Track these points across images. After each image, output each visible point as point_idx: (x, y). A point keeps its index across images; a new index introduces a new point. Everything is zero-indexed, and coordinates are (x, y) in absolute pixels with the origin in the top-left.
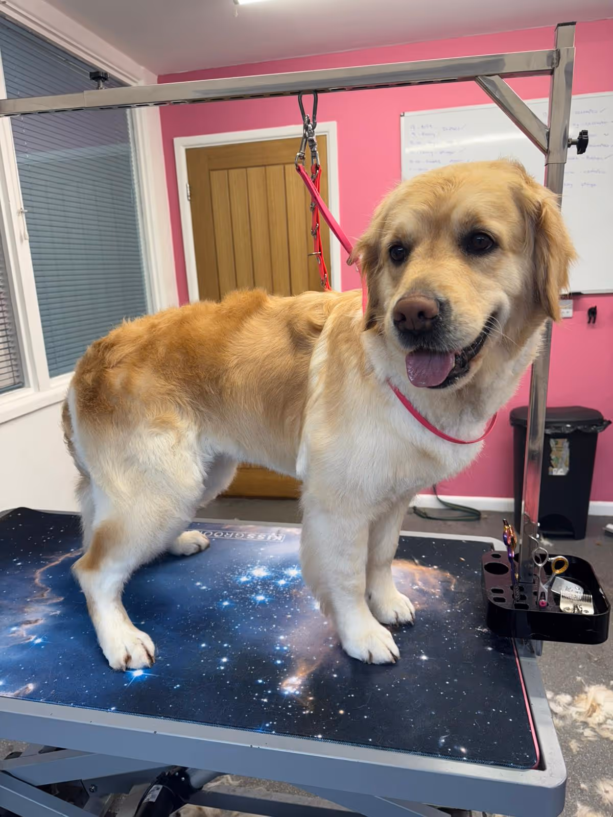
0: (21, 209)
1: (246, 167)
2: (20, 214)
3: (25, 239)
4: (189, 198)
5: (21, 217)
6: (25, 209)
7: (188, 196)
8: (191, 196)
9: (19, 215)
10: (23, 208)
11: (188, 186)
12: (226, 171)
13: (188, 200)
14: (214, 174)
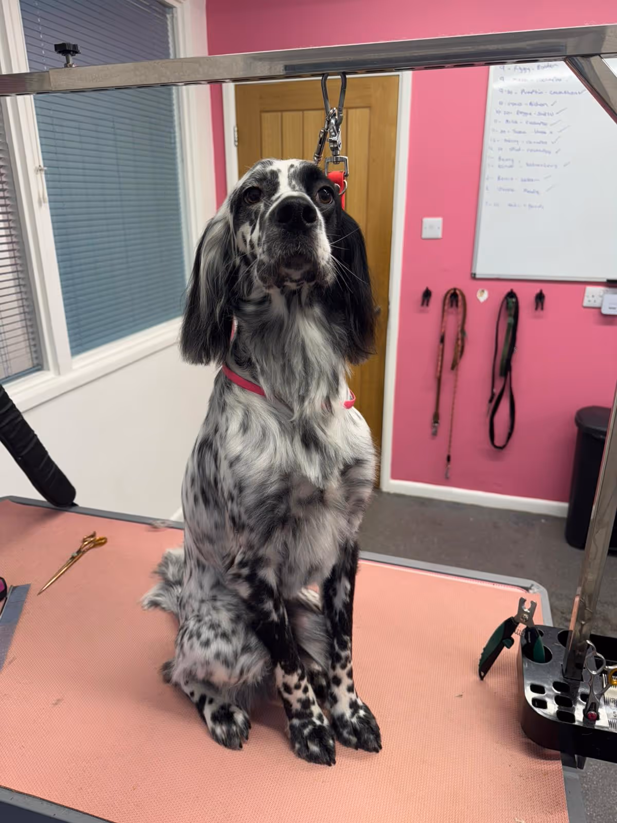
0: (40, 166)
1: (303, 110)
2: (39, 172)
3: (44, 202)
4: (237, 144)
5: (39, 175)
6: (44, 166)
7: (235, 141)
8: (238, 141)
9: (37, 174)
10: (42, 166)
11: (236, 129)
12: (279, 114)
13: (236, 145)
14: (266, 116)
